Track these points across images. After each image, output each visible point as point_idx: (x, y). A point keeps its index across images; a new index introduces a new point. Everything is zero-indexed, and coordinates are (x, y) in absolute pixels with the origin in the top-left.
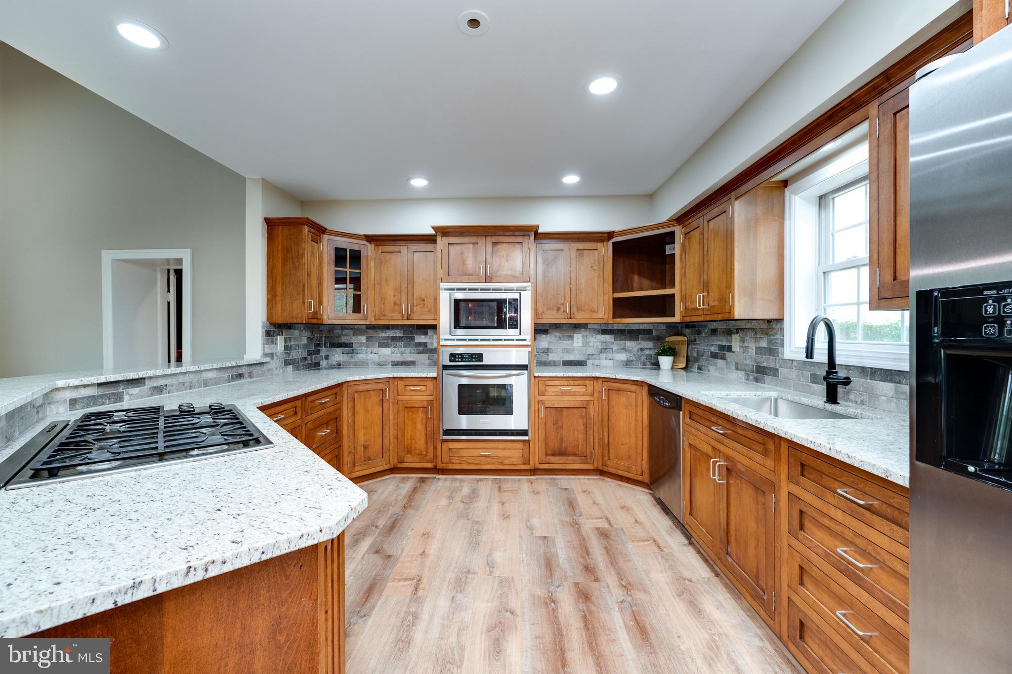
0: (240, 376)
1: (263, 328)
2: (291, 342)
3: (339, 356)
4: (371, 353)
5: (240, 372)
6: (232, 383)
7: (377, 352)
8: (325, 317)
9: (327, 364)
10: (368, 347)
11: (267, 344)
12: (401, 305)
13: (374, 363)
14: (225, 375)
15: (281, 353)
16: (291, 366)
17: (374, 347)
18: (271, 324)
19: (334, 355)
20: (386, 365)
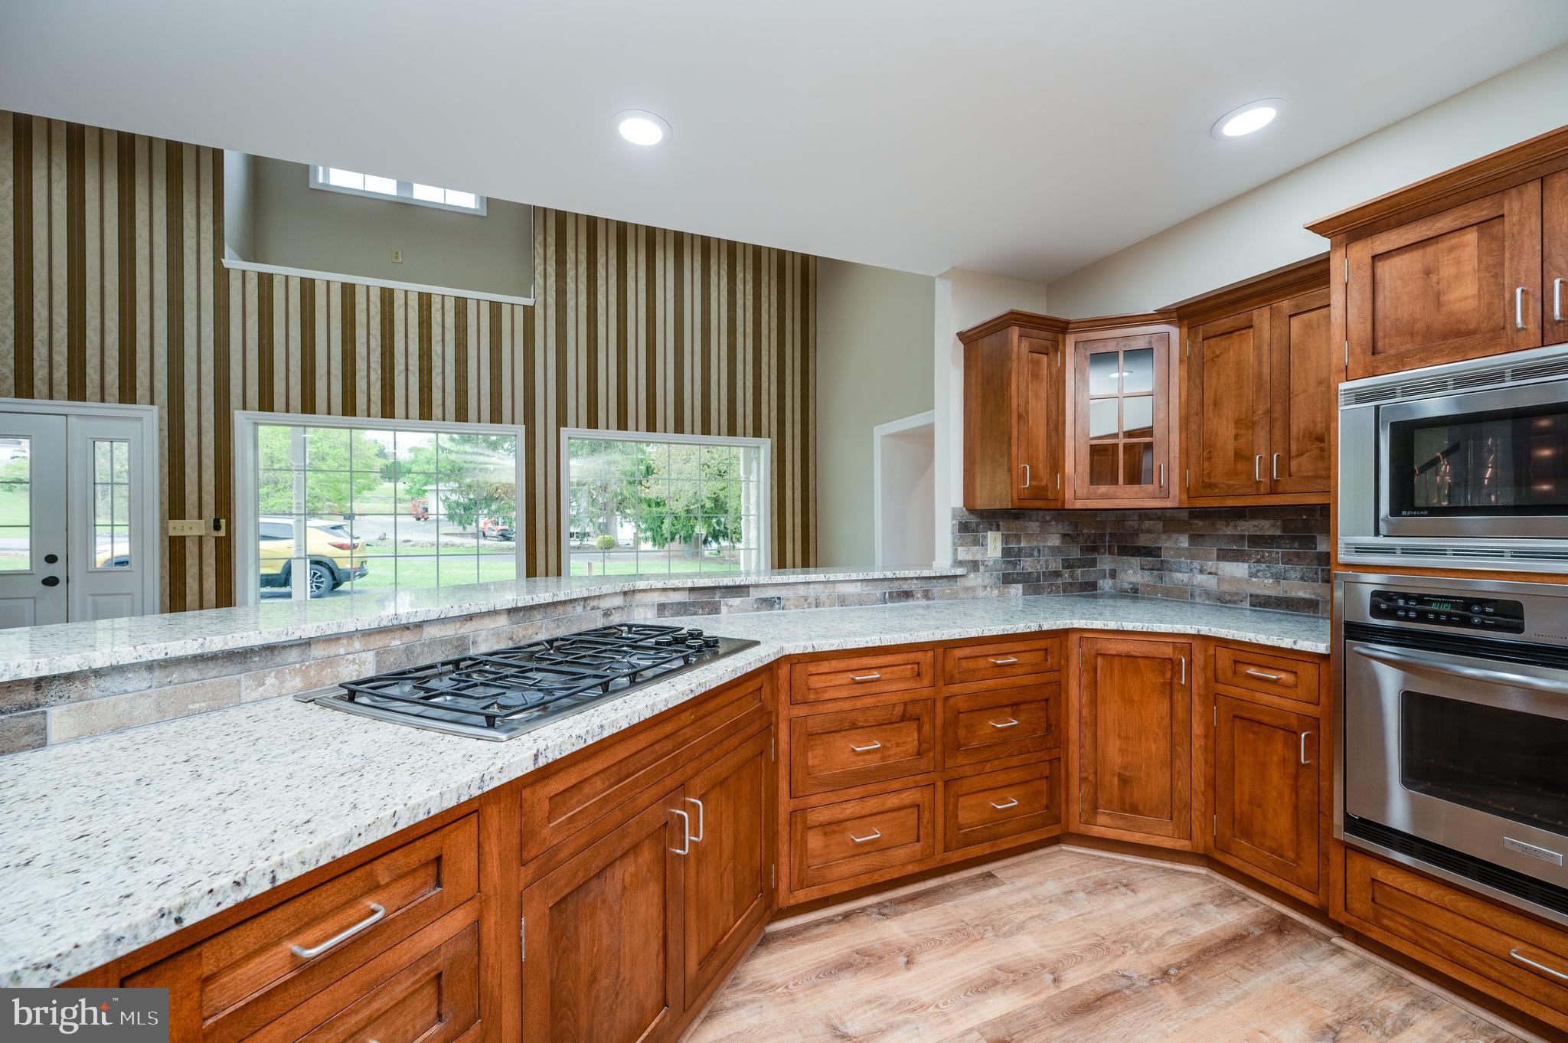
0: (907, 595)
1: (953, 519)
2: (1019, 542)
3: (1135, 573)
4: (1201, 572)
5: (906, 587)
6: (889, 605)
7: (1213, 570)
8: (1069, 495)
9: (1114, 587)
10: (1193, 557)
11: (962, 545)
12: (1251, 459)
13: (1208, 594)
14: (878, 591)
15: (995, 562)
16: (1020, 586)
17: (1206, 559)
18: (971, 510)
19: (1125, 571)
20: (1235, 602)
